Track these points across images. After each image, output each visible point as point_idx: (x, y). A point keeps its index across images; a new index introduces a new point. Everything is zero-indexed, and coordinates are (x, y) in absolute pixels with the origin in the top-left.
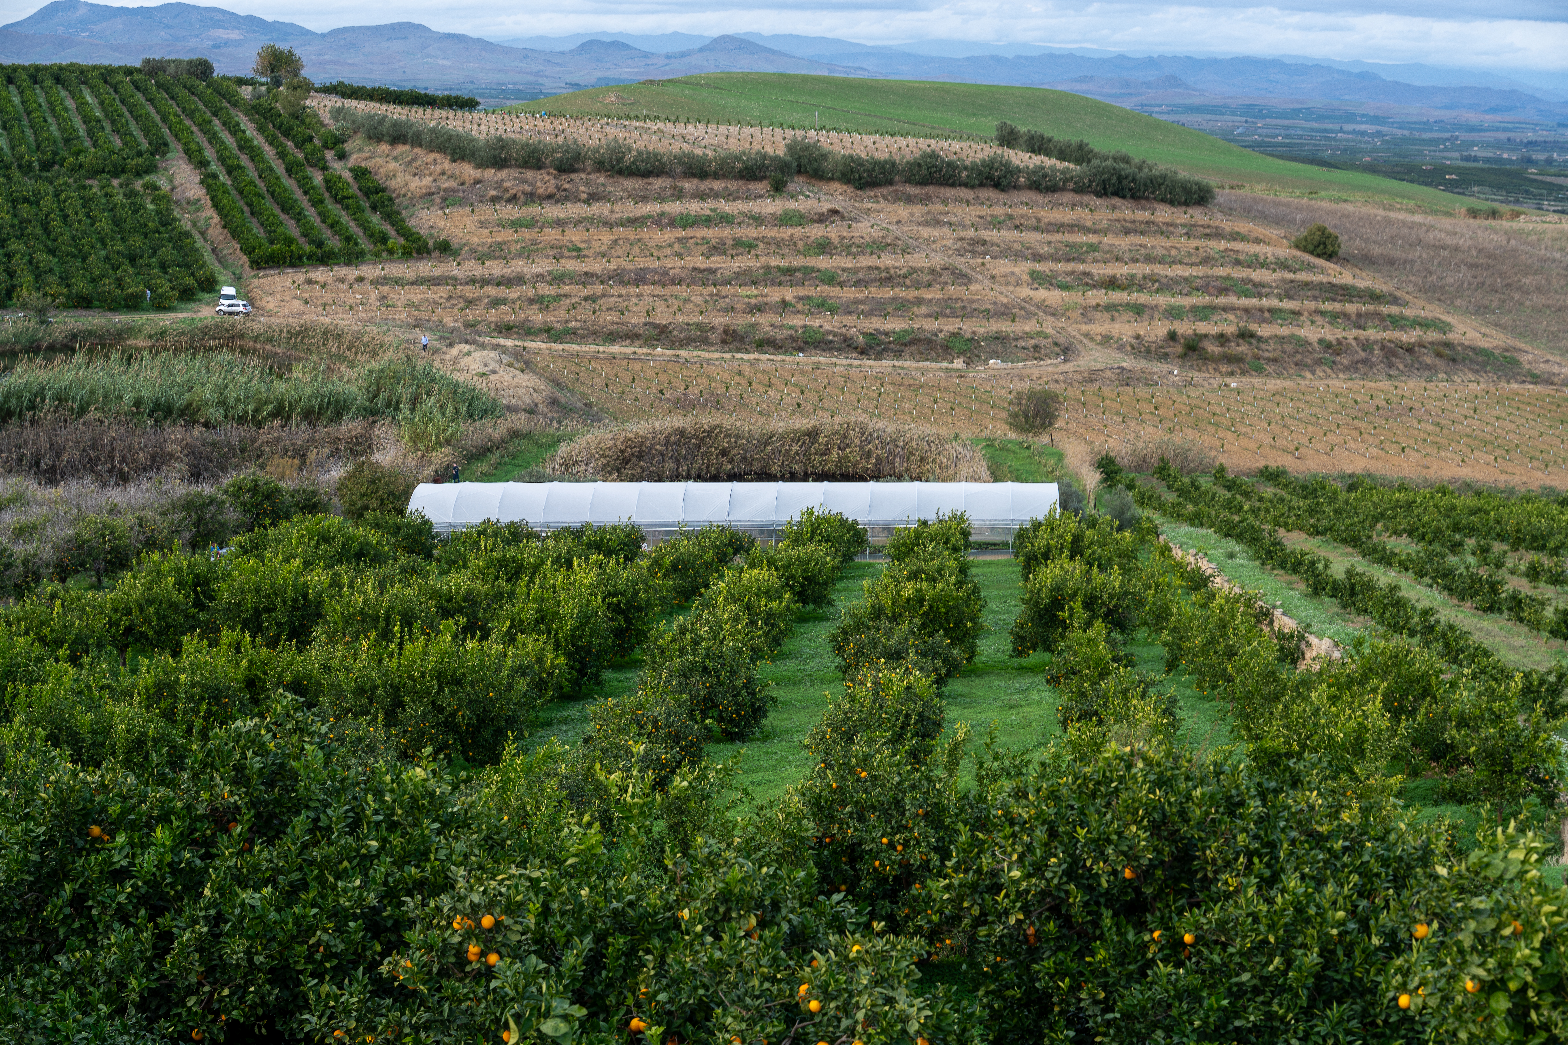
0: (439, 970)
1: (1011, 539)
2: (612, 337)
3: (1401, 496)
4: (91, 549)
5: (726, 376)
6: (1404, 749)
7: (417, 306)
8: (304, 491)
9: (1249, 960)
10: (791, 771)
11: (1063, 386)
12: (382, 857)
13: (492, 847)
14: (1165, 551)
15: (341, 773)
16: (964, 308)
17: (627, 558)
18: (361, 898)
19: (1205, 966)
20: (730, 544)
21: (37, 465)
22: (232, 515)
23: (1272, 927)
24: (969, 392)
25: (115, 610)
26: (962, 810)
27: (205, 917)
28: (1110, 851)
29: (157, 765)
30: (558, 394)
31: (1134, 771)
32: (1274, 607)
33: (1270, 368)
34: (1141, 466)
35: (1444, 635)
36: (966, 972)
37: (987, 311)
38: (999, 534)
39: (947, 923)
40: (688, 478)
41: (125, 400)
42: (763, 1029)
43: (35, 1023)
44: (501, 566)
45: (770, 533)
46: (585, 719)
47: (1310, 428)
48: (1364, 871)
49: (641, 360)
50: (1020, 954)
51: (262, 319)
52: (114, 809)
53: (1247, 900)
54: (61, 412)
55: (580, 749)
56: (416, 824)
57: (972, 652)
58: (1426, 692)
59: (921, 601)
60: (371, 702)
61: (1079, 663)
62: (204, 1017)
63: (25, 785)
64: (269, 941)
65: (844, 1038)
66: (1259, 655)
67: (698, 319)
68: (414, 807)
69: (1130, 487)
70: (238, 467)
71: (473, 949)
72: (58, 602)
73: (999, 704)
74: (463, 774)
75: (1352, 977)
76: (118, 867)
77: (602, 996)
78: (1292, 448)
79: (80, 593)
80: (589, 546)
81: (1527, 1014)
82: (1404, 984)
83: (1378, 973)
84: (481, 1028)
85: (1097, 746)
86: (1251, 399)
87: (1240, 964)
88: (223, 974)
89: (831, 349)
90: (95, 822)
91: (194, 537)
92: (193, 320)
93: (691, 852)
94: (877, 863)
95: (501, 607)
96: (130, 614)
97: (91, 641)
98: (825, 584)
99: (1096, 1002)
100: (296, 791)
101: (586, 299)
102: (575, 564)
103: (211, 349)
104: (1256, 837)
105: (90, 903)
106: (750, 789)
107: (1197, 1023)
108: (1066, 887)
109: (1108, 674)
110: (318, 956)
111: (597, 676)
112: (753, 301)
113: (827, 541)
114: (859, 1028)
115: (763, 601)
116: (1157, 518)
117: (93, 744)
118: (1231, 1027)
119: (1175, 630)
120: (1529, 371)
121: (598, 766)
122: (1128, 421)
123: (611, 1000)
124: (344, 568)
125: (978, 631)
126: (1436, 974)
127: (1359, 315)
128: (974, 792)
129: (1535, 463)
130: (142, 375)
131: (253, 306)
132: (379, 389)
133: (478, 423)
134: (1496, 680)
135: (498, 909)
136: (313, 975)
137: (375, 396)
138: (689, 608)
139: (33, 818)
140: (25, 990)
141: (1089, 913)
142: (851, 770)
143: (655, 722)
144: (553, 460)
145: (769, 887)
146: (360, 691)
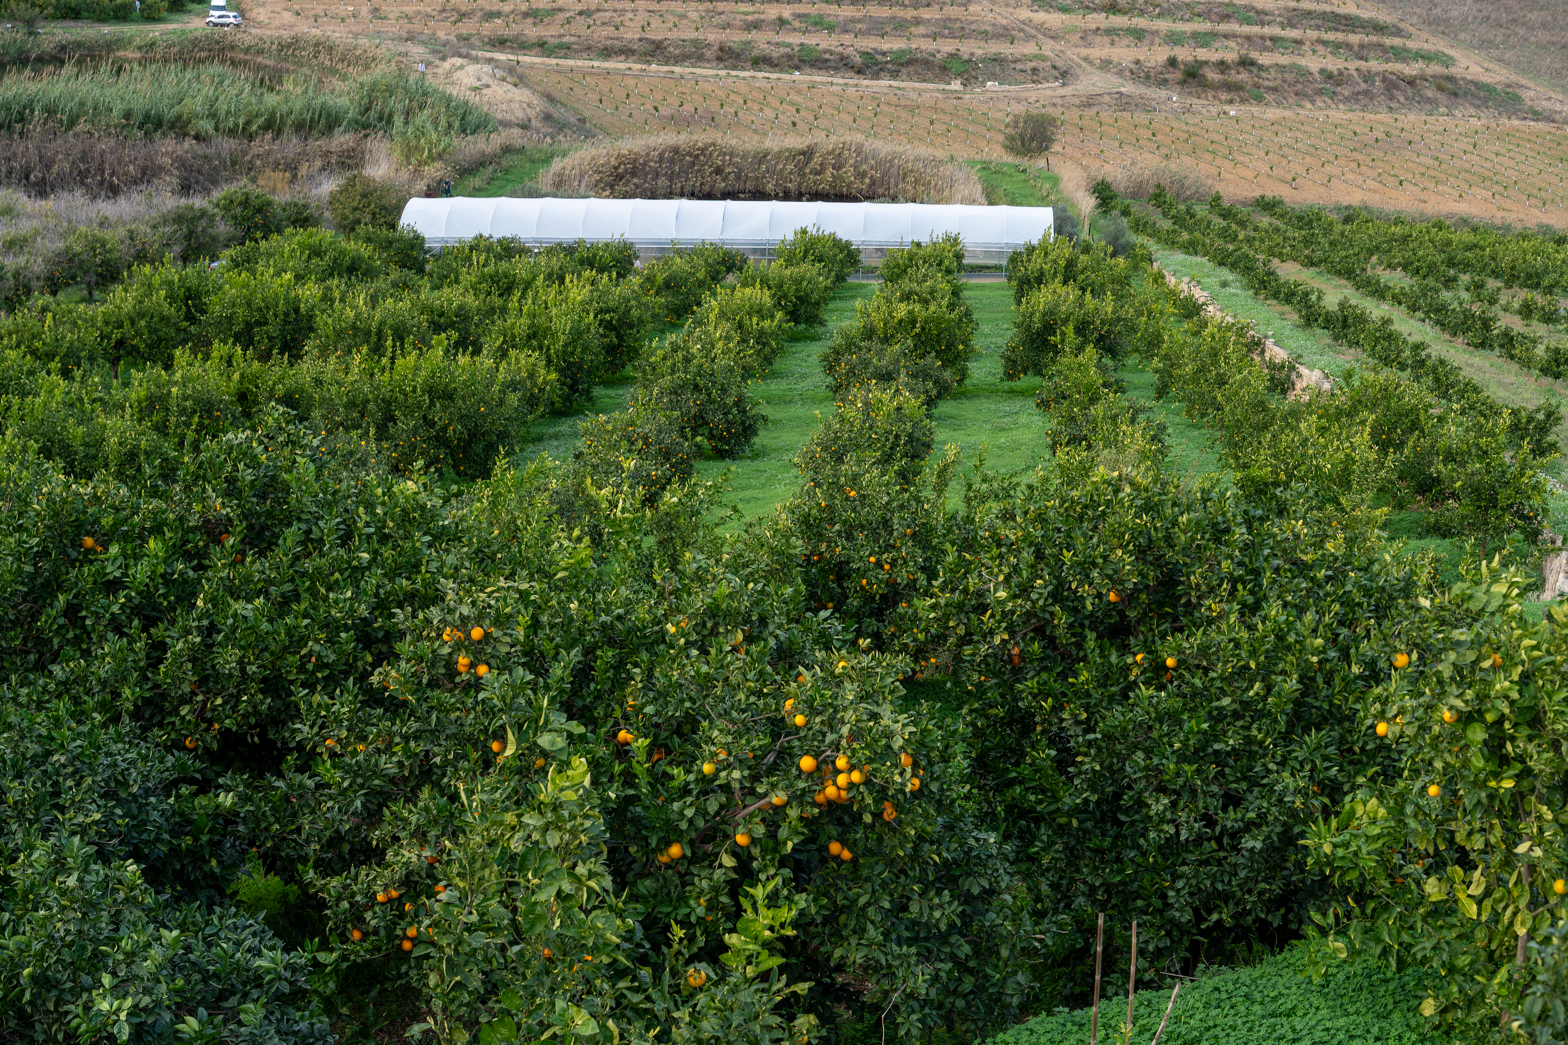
0: (430, 681)
1: (1004, 262)
2: (607, 53)
3: (1398, 230)
4: (82, 262)
5: (721, 93)
6: (1391, 482)
7: (409, 18)
8: (296, 205)
9: (1230, 685)
10: (780, 489)
11: (1061, 109)
12: (374, 569)
13: (482, 560)
14: (1159, 278)
15: (332, 486)
16: (962, 29)
17: (619, 275)
18: (352, 610)
19: (1186, 690)
20: (723, 262)
21: (27, 177)
22: (223, 228)
23: (1253, 653)
24: (966, 114)
25: (107, 323)
26: (950, 531)
27: (198, 627)
28: (1095, 574)
29: (150, 477)
30: (551, 109)
31: (1121, 495)
32: (1266, 337)
33: (1269, 97)
34: (1136, 194)
35: (1434, 370)
36: (950, 690)
37: (986, 33)
38: (993, 257)
39: (933, 642)
40: (682, 195)
41: (115, 112)
42: (749, 742)
43: (30, 731)
44: (493, 282)
45: (763, 252)
46: (576, 435)
47: (1308, 159)
48: (1346, 601)
49: (635, 76)
50: (1004, 673)
51: (253, 31)
52: (107, 521)
53: (1229, 626)
54: (50, 124)
55: (571, 464)
56: (408, 537)
57: (963, 375)
58: (1415, 426)
59: (913, 322)
60: (363, 416)
61: (1069, 388)
62: (197, 725)
63: (18, 497)
64: (262, 651)
65: (828, 753)
66: (1249, 385)
67: (694, 35)
68: (405, 519)
69: (1125, 213)
70: (229, 180)
71: (463, 661)
72: (50, 315)
73: (989, 426)
74: (454, 488)
75: (1331, 704)
76: (111, 577)
77: (589, 709)
78: (1289, 178)
79: (72, 306)
80: (582, 262)
81: (1502, 746)
82: (1383, 712)
83: (1357, 700)
84: (470, 738)
85: (1086, 470)
86: (1249, 128)
87: (1221, 689)
88: (216, 683)
89: (827, 68)
90: (88, 534)
91: (185, 250)
92: (183, 32)
93: (680, 567)
94: (864, 582)
95: (493, 322)
96: (122, 327)
97: (83, 354)
98: (818, 303)
99: (1078, 723)
100: (288, 503)
101: (581, 13)
102: (567, 280)
103: (201, 61)
104: (1241, 564)
105: (84, 613)
106: (740, 507)
107: (1177, 746)
108: (1051, 609)
109: (1098, 399)
110: (310, 667)
111: (588, 392)
112: (750, 18)
113: (820, 261)
114: (844, 742)
115: (755, 320)
116: (1152, 245)
117: (86, 456)
118: (1210, 750)
119: (1166, 357)
120: (1531, 107)
121: (589, 481)
122: (1125, 147)
123: (600, 712)
124: (336, 282)
125: (969, 353)
126: (1414, 703)
127: (1362, 46)
128: (962, 513)
129: (1533, 201)
130: (131, 87)
131: (243, 17)
132: (371, 103)
133: (470, 138)
134: (1485, 416)
135: (487, 622)
136: (303, 685)
137: (367, 110)
138: (682, 326)
139: (26, 530)
140: (20, 699)
141: (1073, 635)
142: (840, 489)
143: (645, 439)
144: (546, 176)
145: (757, 603)
146: (351, 405)
